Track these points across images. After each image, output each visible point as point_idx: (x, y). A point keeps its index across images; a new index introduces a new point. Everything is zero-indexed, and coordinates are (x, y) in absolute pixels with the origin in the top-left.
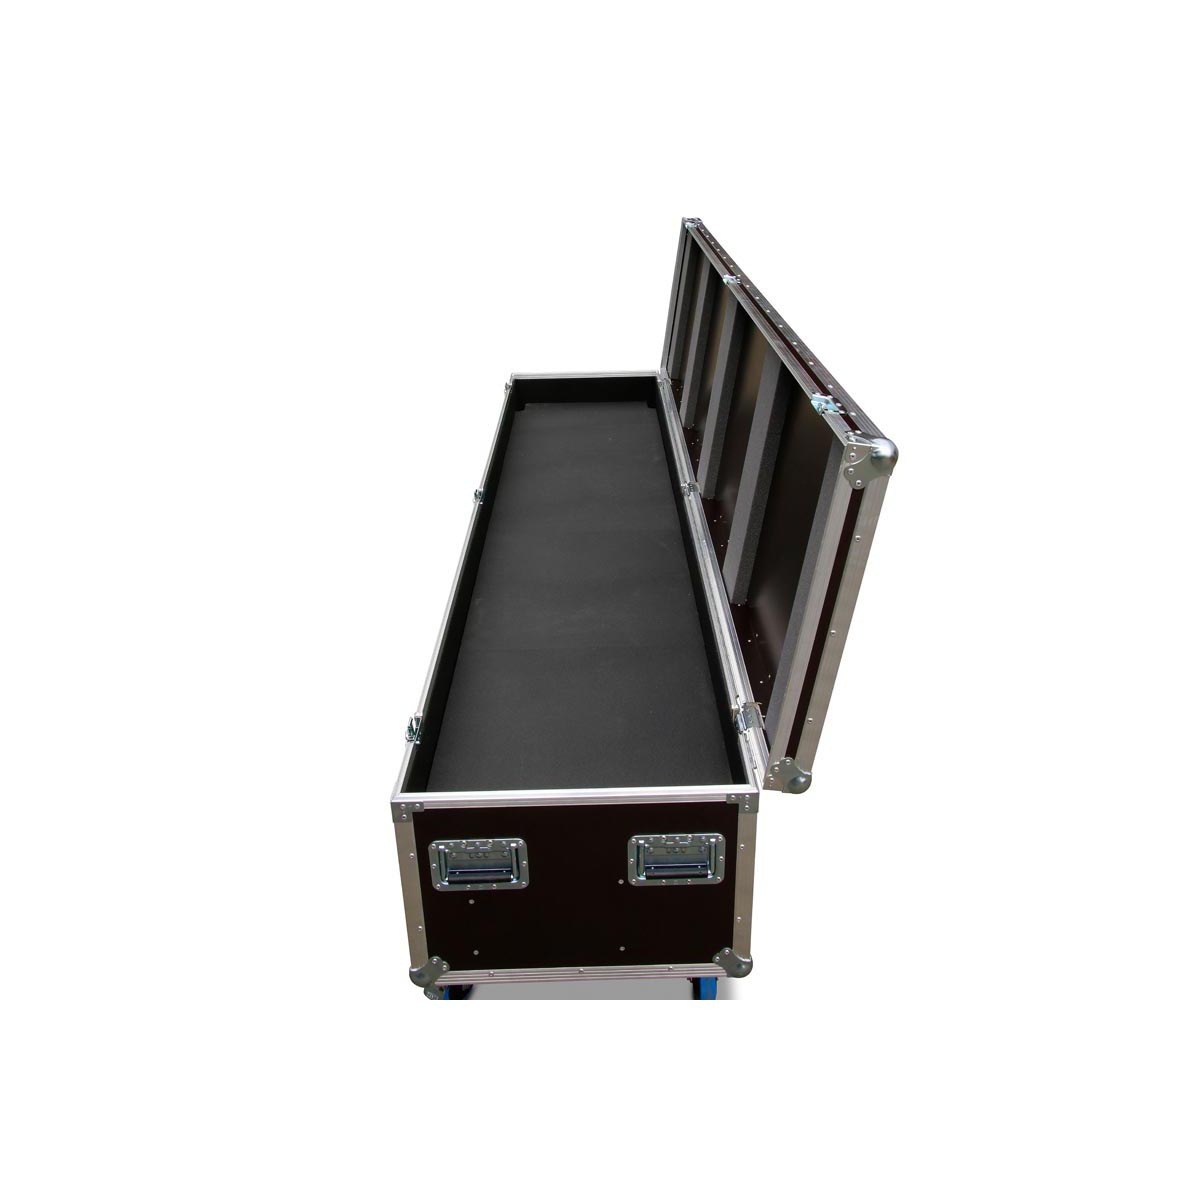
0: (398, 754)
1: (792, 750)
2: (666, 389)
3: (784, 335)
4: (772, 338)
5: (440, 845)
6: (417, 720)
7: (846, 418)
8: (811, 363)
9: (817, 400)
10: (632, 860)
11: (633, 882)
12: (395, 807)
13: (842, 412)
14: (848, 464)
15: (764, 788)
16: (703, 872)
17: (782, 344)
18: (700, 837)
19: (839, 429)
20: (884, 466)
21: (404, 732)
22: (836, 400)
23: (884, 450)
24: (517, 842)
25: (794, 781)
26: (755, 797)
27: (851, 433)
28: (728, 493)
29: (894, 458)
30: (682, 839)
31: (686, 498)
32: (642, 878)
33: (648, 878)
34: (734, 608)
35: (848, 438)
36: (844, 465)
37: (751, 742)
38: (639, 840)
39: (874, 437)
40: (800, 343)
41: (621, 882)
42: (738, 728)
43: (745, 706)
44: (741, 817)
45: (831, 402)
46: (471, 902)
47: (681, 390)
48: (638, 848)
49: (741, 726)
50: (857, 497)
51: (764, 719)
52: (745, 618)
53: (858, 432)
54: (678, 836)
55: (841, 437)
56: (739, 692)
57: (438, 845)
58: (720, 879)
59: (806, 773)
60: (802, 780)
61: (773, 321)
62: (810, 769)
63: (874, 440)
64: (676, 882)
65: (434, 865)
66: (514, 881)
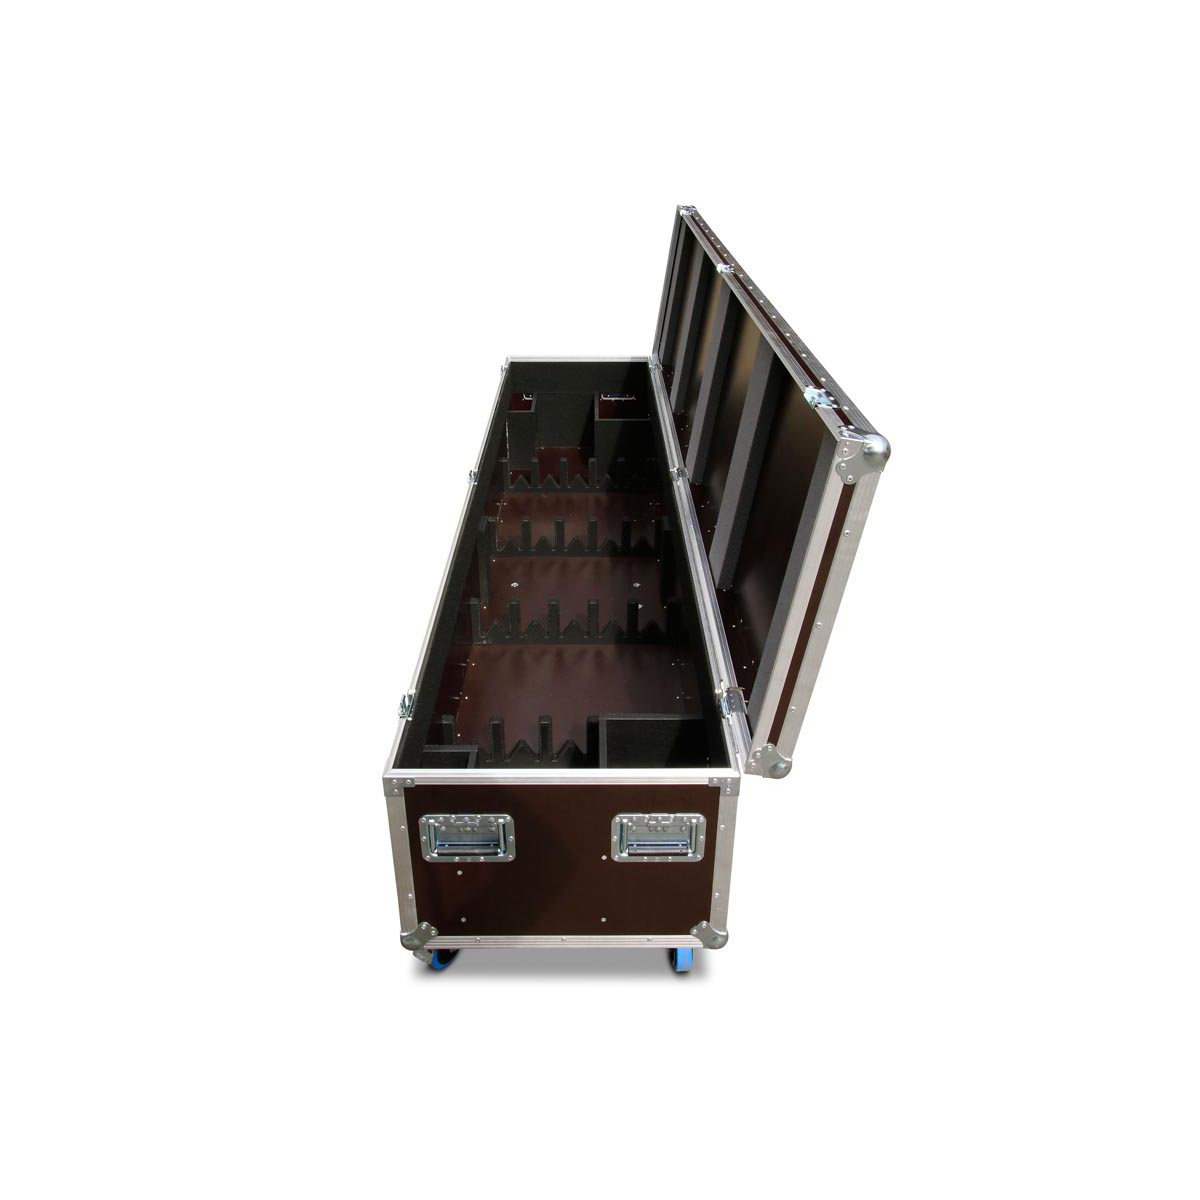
0: (389, 729)
1: (774, 737)
2: (657, 376)
3: (777, 326)
4: (766, 329)
5: (430, 820)
6: (410, 696)
7: (839, 412)
8: (804, 355)
9: (810, 393)
10: (615, 838)
11: (616, 858)
12: (387, 782)
13: (835, 406)
14: (840, 459)
15: (746, 772)
16: (684, 851)
17: (775, 335)
18: (682, 818)
19: (832, 423)
20: (876, 461)
21: (396, 710)
22: (828, 394)
23: (877, 446)
24: (504, 818)
25: (775, 767)
26: (737, 782)
27: (844, 428)
28: (715, 481)
29: (886, 455)
30: (664, 819)
31: (674, 483)
32: (625, 855)
33: (630, 855)
34: (719, 592)
35: (841, 433)
36: (837, 460)
37: (732, 723)
38: (622, 819)
39: (867, 433)
40: (794, 335)
41: (604, 858)
42: (721, 712)
43: (728, 691)
44: (722, 799)
45: (824, 395)
46: (460, 873)
47: (672, 378)
48: (622, 826)
49: (725, 711)
50: (848, 491)
51: (747, 704)
52: (729, 602)
53: (852, 427)
54: (660, 816)
55: (834, 431)
56: (723, 680)
57: (428, 819)
58: (699, 857)
59: (787, 759)
60: (783, 766)
61: (766, 311)
62: (790, 755)
63: (867, 436)
64: (657, 859)
65: (424, 838)
66: (501, 855)
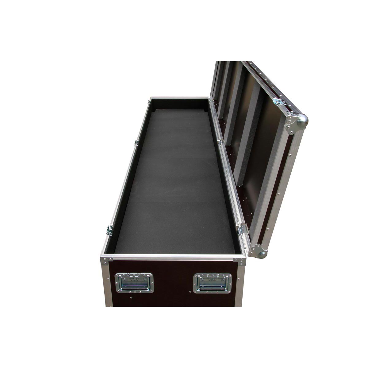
0: (103, 239)
1: (260, 241)
2: (212, 103)
3: (262, 77)
4: (257, 78)
5: (119, 275)
6: (111, 227)
7: (287, 107)
8: (273, 87)
9: (275, 100)
10: (195, 283)
11: (195, 292)
12: (102, 259)
13: (286, 105)
14: (287, 125)
15: (248, 256)
16: (223, 289)
17: (261, 80)
18: (222, 275)
19: (284, 111)
20: (302, 125)
21: (105, 231)
22: (283, 100)
23: (303, 119)
24: (149, 275)
25: (260, 254)
26: (245, 260)
27: (289, 112)
28: (236, 144)
29: (307, 123)
30: (215, 275)
31: (219, 145)
32: (199, 290)
33: (201, 290)
34: (237, 187)
35: (288, 114)
36: (286, 125)
37: (243, 239)
38: (197, 275)
39: (299, 114)
40: (268, 80)
41: (190, 292)
42: (238, 233)
43: (241, 225)
44: (239, 267)
45: (281, 101)
46: (131, 298)
47: (218, 105)
48: (198, 278)
49: (240, 232)
50: (291, 138)
51: (249, 230)
52: (242, 192)
53: (292, 112)
54: (213, 274)
55: (285, 114)
56: (239, 219)
57: (118, 275)
58: (229, 292)
59: (265, 250)
60: (264, 253)
61: (257, 72)
62: (267, 249)
63: (299, 115)
64: (212, 292)
65: (117, 283)
66: (148, 290)
